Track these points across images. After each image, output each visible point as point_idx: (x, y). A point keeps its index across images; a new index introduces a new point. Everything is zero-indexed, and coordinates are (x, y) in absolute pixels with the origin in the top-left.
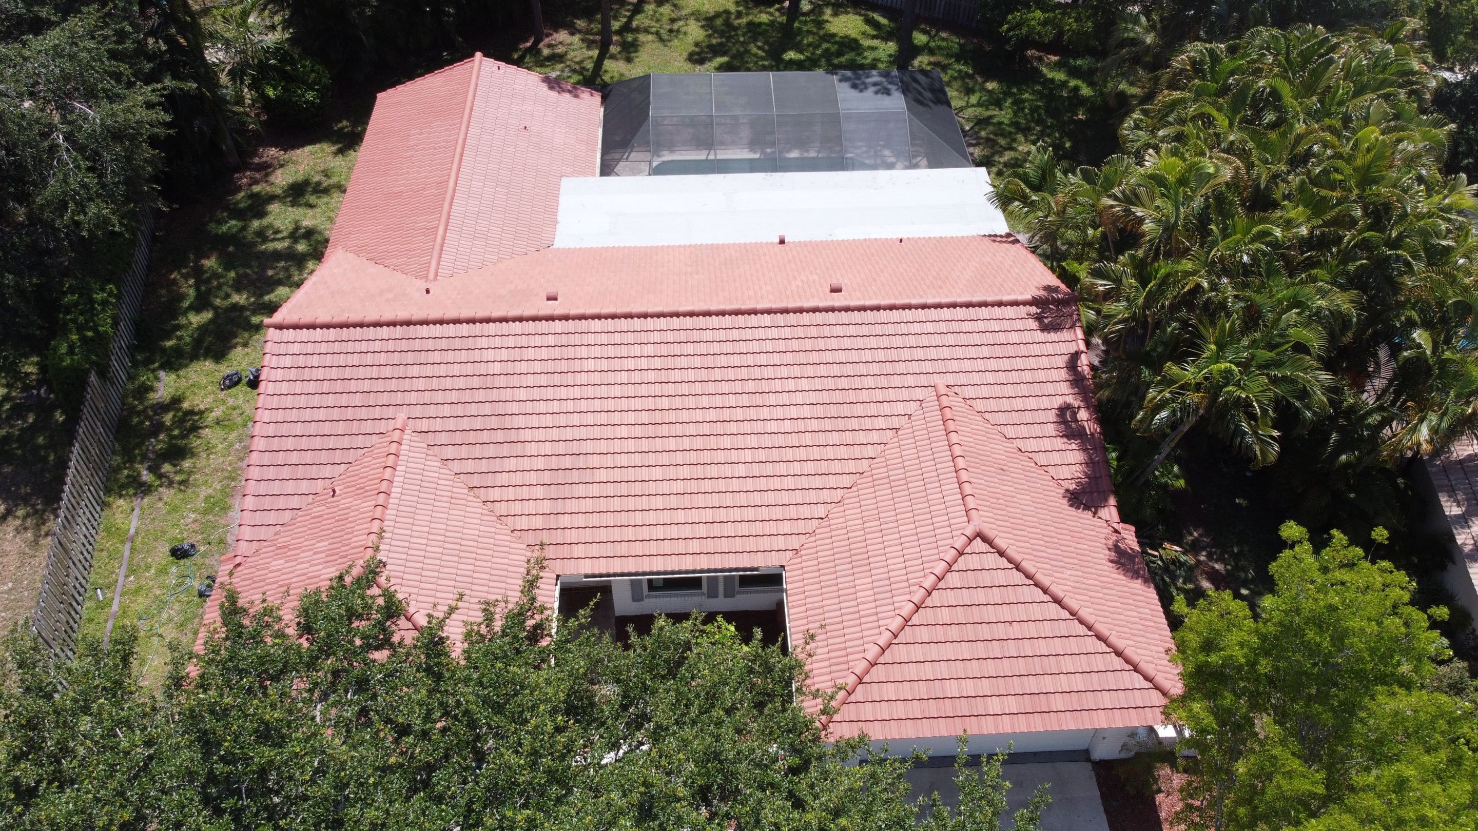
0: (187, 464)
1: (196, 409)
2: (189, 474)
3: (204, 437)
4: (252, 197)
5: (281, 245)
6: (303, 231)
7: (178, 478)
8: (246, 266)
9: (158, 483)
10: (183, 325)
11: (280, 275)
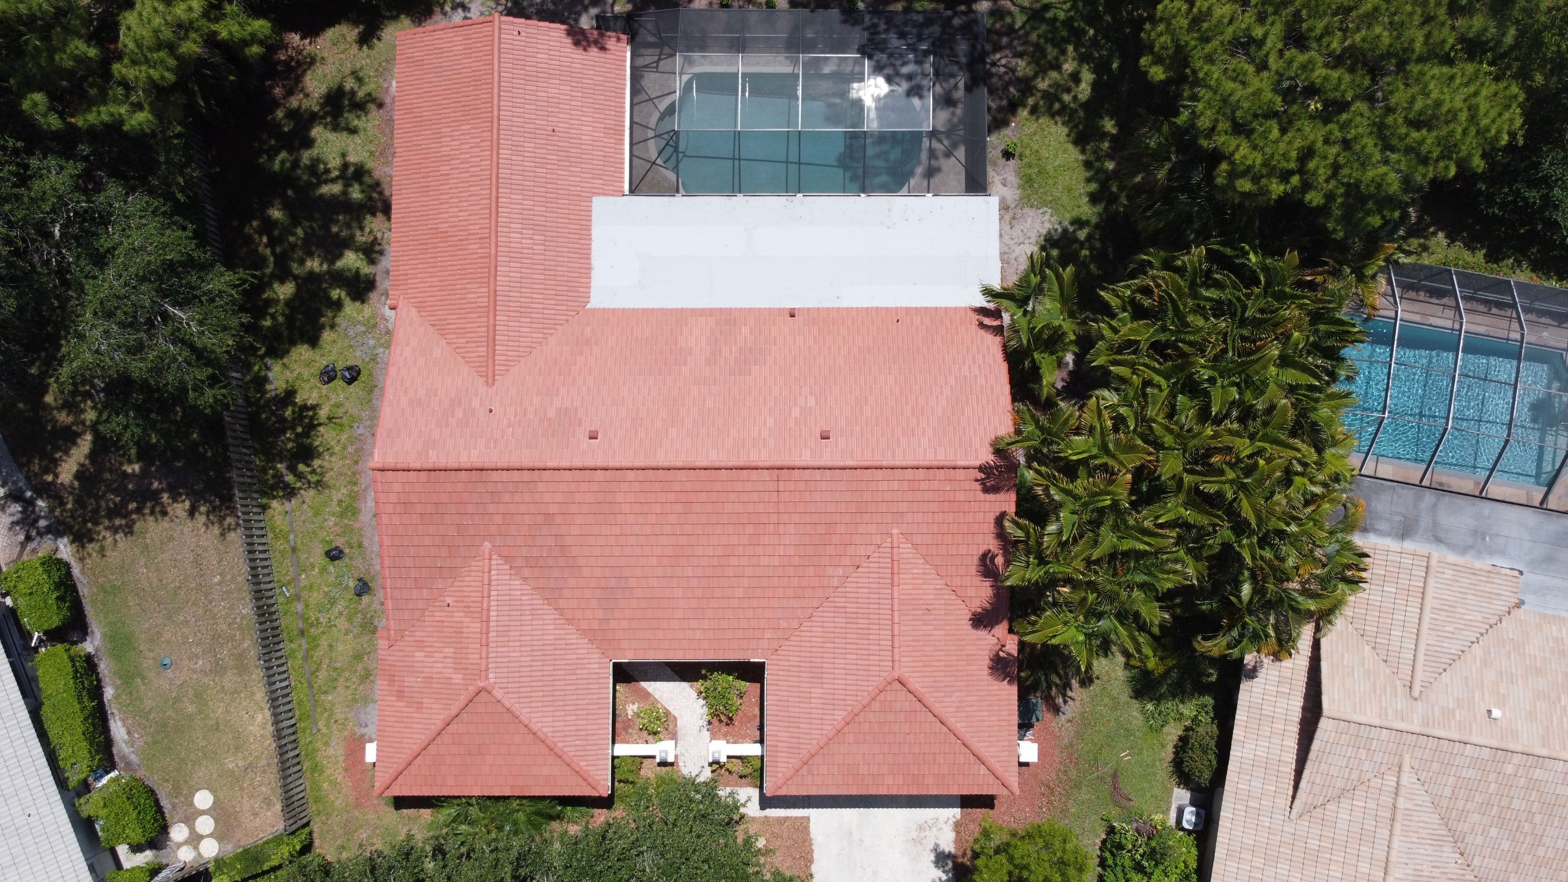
0: (316, 463)
1: (309, 402)
2: (321, 474)
3: (322, 436)
4: (293, 114)
5: (336, 188)
6: (352, 169)
7: (314, 478)
8: (310, 218)
9: (299, 485)
10: (273, 299)
11: (344, 233)
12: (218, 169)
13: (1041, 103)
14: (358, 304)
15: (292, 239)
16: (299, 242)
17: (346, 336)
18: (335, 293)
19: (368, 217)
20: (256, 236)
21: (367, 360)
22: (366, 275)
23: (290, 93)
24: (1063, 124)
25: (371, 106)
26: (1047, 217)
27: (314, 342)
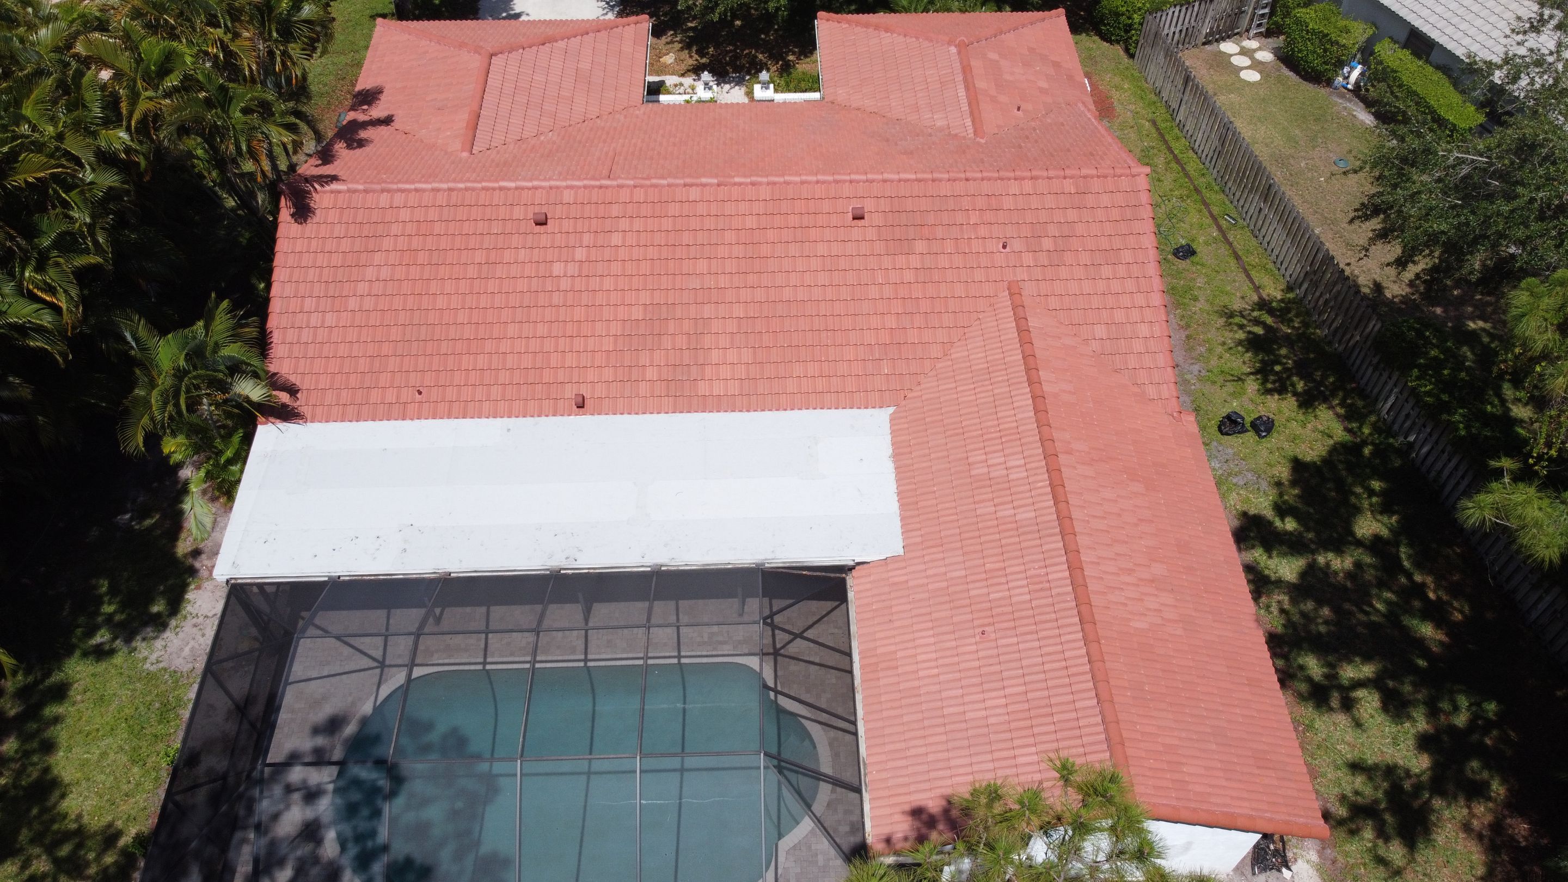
0: (1241, 335)
1: (1276, 397)
2: (1230, 324)
3: (1244, 363)
4: (1476, 791)
5: (1349, 672)
6: (1335, 702)
7: (1237, 320)
8: (1371, 626)
9: (1255, 314)
10: (1381, 513)
11: (1309, 606)
12: (1559, 693)
13: (91, 856)
14: (1252, 511)
15: (1388, 595)
16: (1374, 591)
17: (1254, 471)
18: (1290, 525)
19: (1280, 630)
20: (1445, 598)
21: (1215, 443)
22: (1253, 547)
23: (1497, 827)
24: (65, 816)
25: (1342, 812)
26: (153, 658)
27: (1298, 465)
